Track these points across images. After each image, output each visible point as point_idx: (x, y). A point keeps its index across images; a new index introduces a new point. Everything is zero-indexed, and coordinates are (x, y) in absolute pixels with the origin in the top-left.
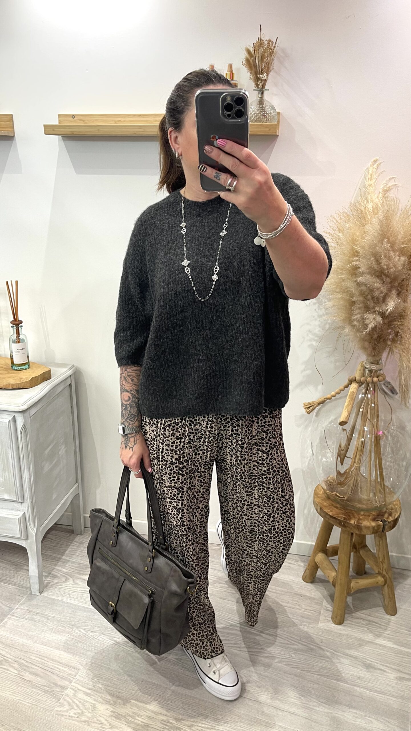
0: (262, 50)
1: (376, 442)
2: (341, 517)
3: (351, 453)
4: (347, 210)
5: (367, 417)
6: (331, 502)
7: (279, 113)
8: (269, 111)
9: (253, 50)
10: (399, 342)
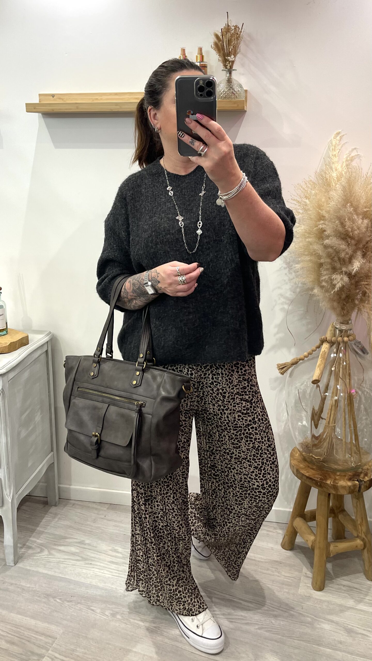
0: (229, 35)
1: (349, 402)
2: (318, 477)
3: (325, 415)
4: (313, 178)
5: (339, 376)
6: (307, 464)
7: (246, 91)
8: (236, 89)
9: (221, 34)
10: (367, 302)
